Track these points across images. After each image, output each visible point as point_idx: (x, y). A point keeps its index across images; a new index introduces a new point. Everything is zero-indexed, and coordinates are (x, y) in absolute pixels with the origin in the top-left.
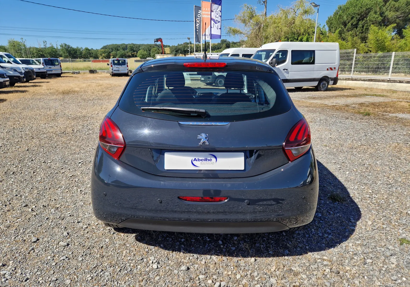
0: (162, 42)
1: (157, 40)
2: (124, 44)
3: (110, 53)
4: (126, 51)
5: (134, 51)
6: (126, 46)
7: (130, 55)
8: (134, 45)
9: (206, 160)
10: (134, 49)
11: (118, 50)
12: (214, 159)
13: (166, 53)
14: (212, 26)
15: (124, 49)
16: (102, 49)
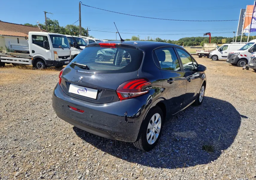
0: (210, 35)
1: (206, 34)
2: (194, 37)
3: (183, 43)
4: (193, 42)
5: (199, 42)
6: (195, 38)
7: (196, 44)
8: (200, 37)
9: (83, 90)
10: (199, 40)
11: (188, 41)
12: (85, 91)
13: (222, 43)
14: (253, 23)
15: (192, 41)
16: (179, 40)
